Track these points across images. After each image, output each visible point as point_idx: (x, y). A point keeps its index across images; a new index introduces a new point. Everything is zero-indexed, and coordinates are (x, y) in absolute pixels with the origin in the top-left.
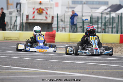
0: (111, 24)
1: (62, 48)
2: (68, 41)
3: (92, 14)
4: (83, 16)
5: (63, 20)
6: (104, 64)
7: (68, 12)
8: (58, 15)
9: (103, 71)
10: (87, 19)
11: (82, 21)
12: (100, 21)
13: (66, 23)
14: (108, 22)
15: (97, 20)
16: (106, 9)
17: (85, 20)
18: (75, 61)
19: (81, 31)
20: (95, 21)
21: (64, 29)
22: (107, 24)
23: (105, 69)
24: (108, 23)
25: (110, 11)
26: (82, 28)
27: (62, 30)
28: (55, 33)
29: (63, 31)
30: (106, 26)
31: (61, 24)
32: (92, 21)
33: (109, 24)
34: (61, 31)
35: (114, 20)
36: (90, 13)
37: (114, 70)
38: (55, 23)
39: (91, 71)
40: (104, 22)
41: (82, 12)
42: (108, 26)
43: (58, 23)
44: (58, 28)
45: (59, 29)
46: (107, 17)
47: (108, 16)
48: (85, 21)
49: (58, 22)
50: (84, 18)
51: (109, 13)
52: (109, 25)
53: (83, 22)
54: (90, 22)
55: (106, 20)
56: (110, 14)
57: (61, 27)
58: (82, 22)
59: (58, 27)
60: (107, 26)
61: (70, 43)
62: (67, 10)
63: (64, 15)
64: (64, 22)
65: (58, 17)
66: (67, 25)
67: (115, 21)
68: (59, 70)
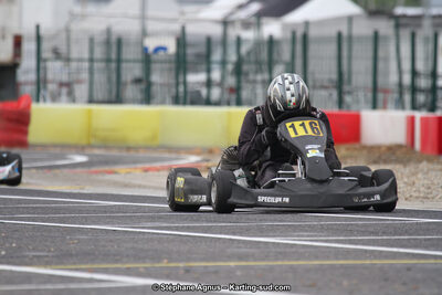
0: (265, 67)
1: (57, 171)
2: (84, 142)
3: (183, 28)
4: (144, 34)
5: (63, 49)
6: (234, 234)
7: (83, 17)
8: (42, 32)
9: (232, 264)
10: (164, 49)
11: (140, 56)
12: (217, 56)
13: (74, 65)
14: (252, 58)
15: (203, 49)
16: (241, 7)
17: (157, 50)
18: (113, 224)
19: (139, 96)
20: (198, 56)
21: (64, 90)
22: (245, 68)
23: (240, 258)
24: (249, 62)
25: (260, 15)
26: (143, 86)
27: (60, 94)
28: (29, 106)
29: (64, 97)
30: (243, 78)
31: (55, 69)
32: (185, 54)
33: (253, 67)
34: (55, 98)
35: (275, 49)
36: (174, 20)
37: (277, 260)
38: (28, 63)
39: (181, 265)
40: (233, 57)
41: (143, 18)
42: (251, 77)
43: (42, 65)
44: (41, 86)
45: (45, 88)
46: (247, 40)
47: (249, 35)
48: (154, 57)
49: (39, 59)
50: (151, 44)
51: (253, 20)
52: (256, 72)
53: (147, 59)
54: (173, 58)
55: (244, 50)
56: (258, 25)
57: (53, 82)
58: (142, 62)
59: (40, 83)
60: (247, 74)
61: (91, 146)
62: (78, 9)
63: (68, 31)
64: (68, 60)
65: (39, 39)
66: (79, 71)
67: (279, 54)
68: (47, 264)
